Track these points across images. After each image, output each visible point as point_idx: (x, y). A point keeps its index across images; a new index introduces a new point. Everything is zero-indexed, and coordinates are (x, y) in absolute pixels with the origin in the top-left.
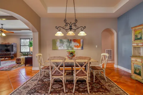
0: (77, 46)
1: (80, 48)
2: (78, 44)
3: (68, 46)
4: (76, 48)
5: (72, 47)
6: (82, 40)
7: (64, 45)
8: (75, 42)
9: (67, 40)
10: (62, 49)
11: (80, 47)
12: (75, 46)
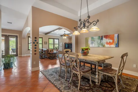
0: (110, 43)
1: (113, 46)
2: (111, 41)
3: (99, 43)
4: (108, 46)
5: (104, 44)
6: (116, 35)
7: (95, 43)
8: (106, 38)
9: (98, 37)
10: (93, 46)
11: (114, 44)
12: (107, 43)
